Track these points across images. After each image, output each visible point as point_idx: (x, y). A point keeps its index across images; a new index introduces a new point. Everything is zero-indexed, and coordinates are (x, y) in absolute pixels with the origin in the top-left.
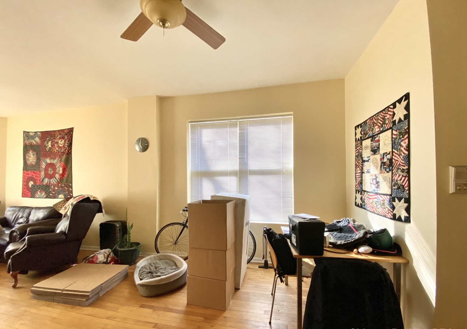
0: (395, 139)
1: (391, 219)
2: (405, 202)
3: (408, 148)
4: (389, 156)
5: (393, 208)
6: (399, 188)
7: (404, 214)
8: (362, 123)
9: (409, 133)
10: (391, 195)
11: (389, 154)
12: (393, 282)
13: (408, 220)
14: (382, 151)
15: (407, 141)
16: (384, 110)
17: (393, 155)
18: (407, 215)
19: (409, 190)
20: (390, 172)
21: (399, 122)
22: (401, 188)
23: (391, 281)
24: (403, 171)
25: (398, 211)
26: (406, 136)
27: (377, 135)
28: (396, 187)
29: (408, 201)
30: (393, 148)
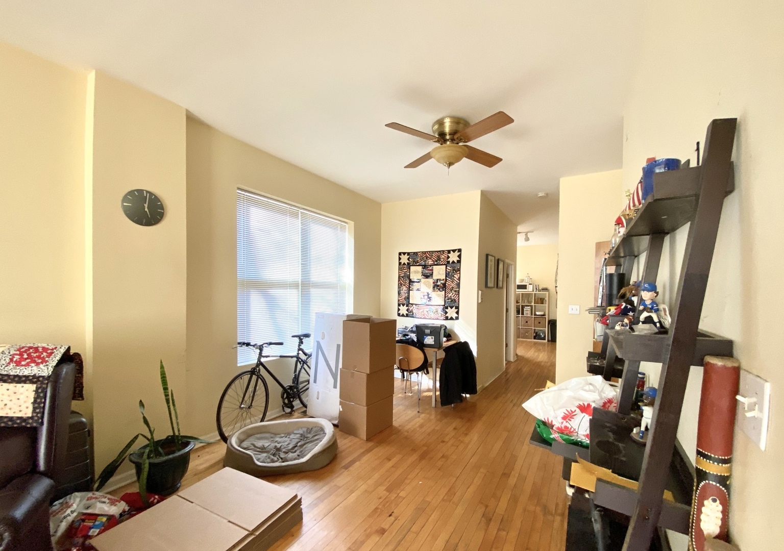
0: (449, 272)
1: (444, 320)
2: (456, 309)
3: (459, 279)
4: (443, 282)
5: (446, 313)
6: (452, 301)
7: (455, 315)
8: (411, 253)
9: (460, 271)
10: (444, 305)
11: (443, 280)
12: (475, 353)
13: (457, 318)
14: (435, 277)
15: (459, 275)
16: (440, 251)
17: (446, 281)
18: (457, 316)
19: (459, 302)
20: (444, 292)
21: (452, 263)
22: (453, 301)
23: (470, 353)
24: (455, 291)
25: (450, 314)
26: (458, 272)
27: (430, 266)
28: (450, 300)
29: (457, 308)
30: (446, 276)
